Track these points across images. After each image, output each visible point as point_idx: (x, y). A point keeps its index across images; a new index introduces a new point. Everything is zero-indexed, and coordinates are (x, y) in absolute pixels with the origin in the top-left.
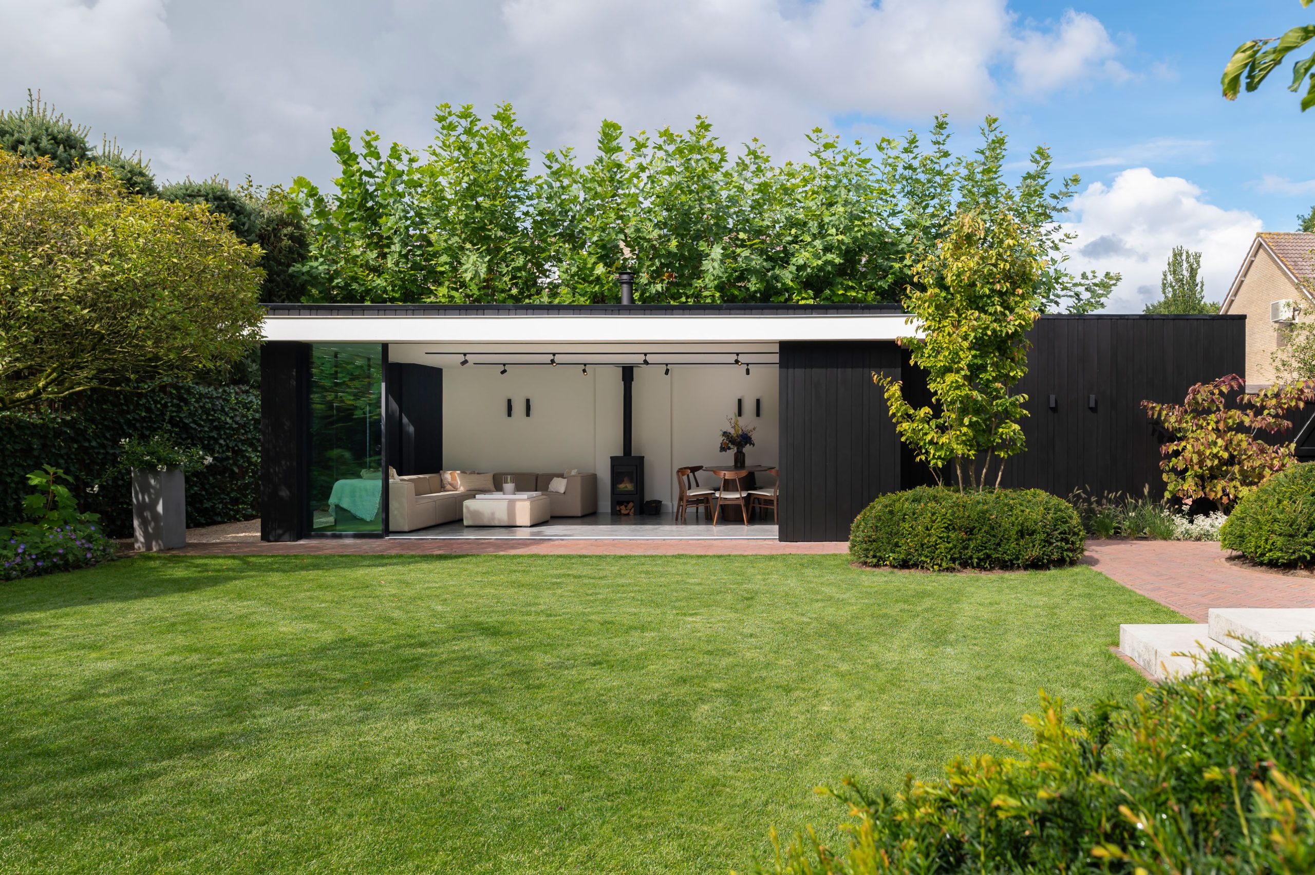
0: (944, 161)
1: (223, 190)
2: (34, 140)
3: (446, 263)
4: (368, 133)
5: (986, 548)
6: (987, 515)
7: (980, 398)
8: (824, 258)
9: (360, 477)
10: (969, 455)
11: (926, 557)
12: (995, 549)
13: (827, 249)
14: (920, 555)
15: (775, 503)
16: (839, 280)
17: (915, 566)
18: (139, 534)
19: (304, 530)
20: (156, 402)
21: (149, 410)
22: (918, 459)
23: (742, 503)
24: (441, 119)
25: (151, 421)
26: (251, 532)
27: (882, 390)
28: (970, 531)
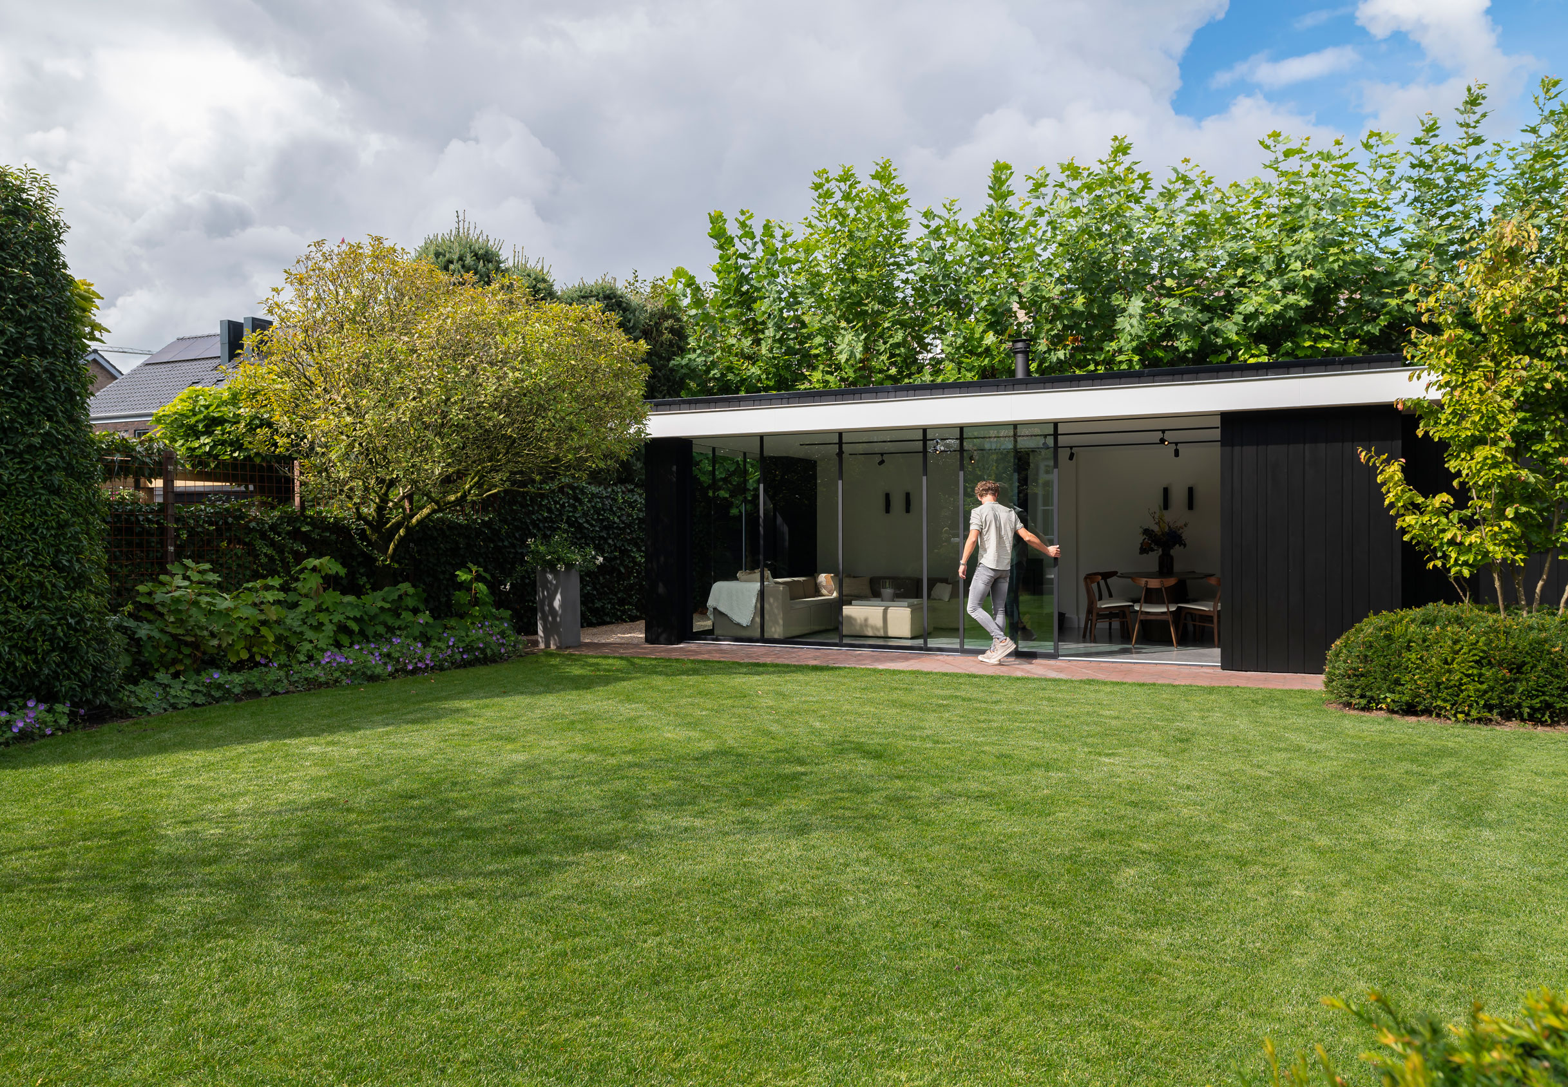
0: (1473, 151)
1: (611, 289)
2: (461, 259)
3: (820, 345)
4: (743, 213)
5: (1544, 693)
6: (1547, 647)
7: (1532, 480)
8: (1284, 302)
9: (737, 579)
10: (1514, 561)
11: (1445, 700)
12: (1559, 696)
13: (1288, 289)
14: (1435, 698)
15: (1215, 620)
16: (1305, 328)
17: (1427, 712)
18: (541, 633)
19: (686, 634)
20: (556, 503)
21: (550, 510)
22: (1430, 565)
23: (1170, 618)
24: (817, 187)
25: (552, 521)
26: (637, 634)
27: (1373, 471)
28: (1518, 669)
